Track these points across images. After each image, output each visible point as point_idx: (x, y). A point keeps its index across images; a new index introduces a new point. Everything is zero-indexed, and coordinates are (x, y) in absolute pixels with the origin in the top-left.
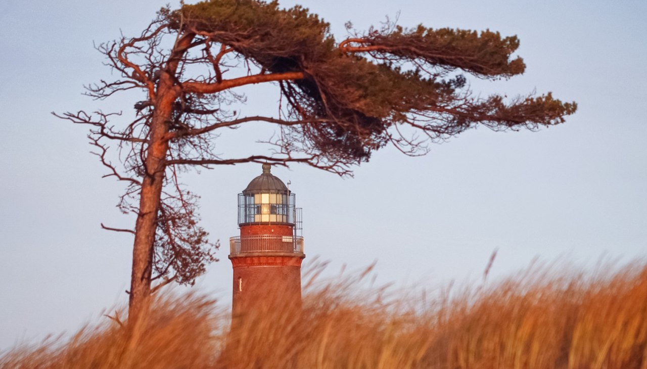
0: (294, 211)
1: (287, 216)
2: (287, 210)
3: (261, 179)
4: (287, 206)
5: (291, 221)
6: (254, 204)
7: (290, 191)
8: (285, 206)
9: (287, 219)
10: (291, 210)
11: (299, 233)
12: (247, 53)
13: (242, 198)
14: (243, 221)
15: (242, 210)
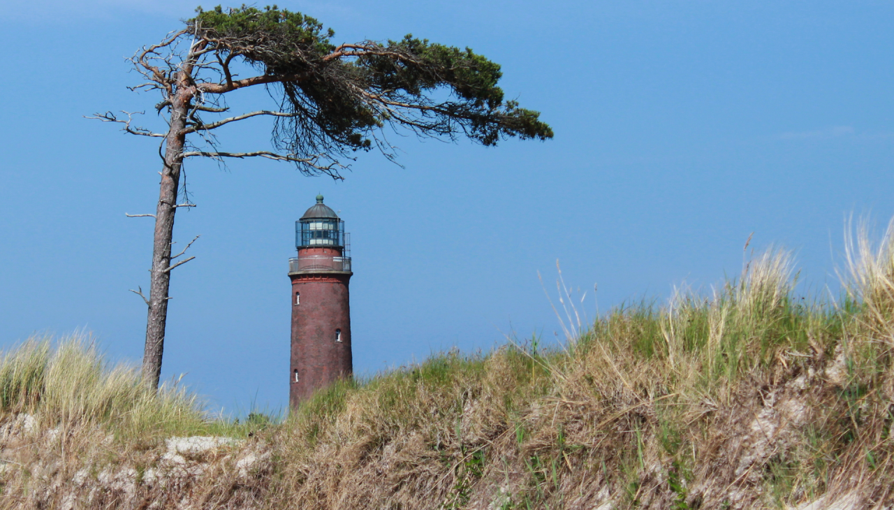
0: (344, 235)
1: (338, 240)
2: (338, 236)
3: (315, 208)
4: (338, 232)
5: (341, 244)
6: (310, 230)
7: (339, 219)
8: (336, 231)
9: (338, 243)
10: (341, 235)
11: (347, 254)
12: (251, 57)
13: (300, 225)
14: (300, 245)
15: (300, 235)
